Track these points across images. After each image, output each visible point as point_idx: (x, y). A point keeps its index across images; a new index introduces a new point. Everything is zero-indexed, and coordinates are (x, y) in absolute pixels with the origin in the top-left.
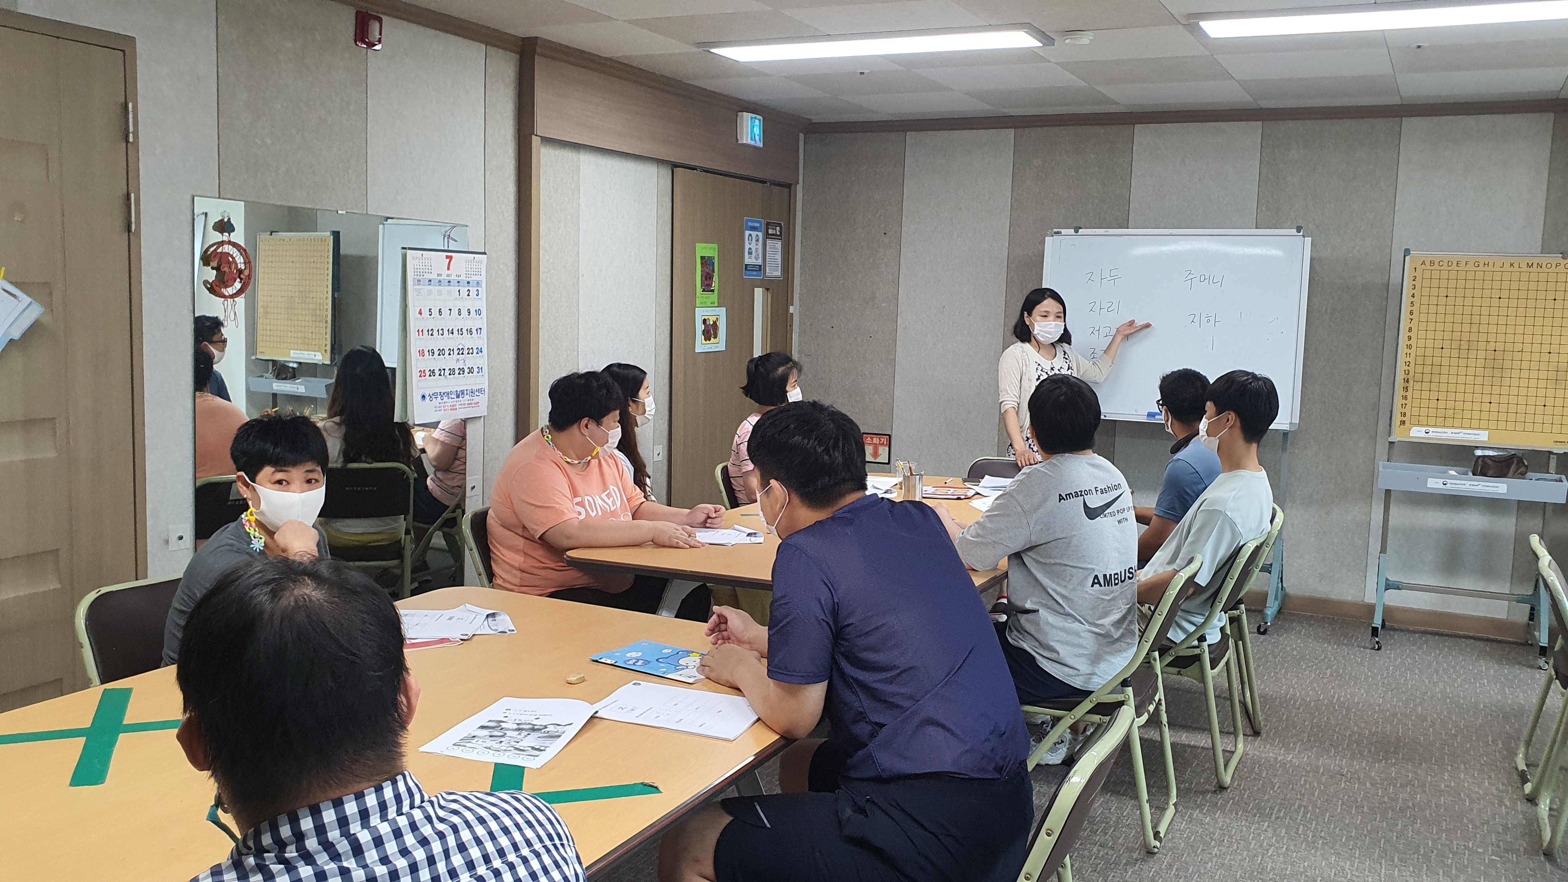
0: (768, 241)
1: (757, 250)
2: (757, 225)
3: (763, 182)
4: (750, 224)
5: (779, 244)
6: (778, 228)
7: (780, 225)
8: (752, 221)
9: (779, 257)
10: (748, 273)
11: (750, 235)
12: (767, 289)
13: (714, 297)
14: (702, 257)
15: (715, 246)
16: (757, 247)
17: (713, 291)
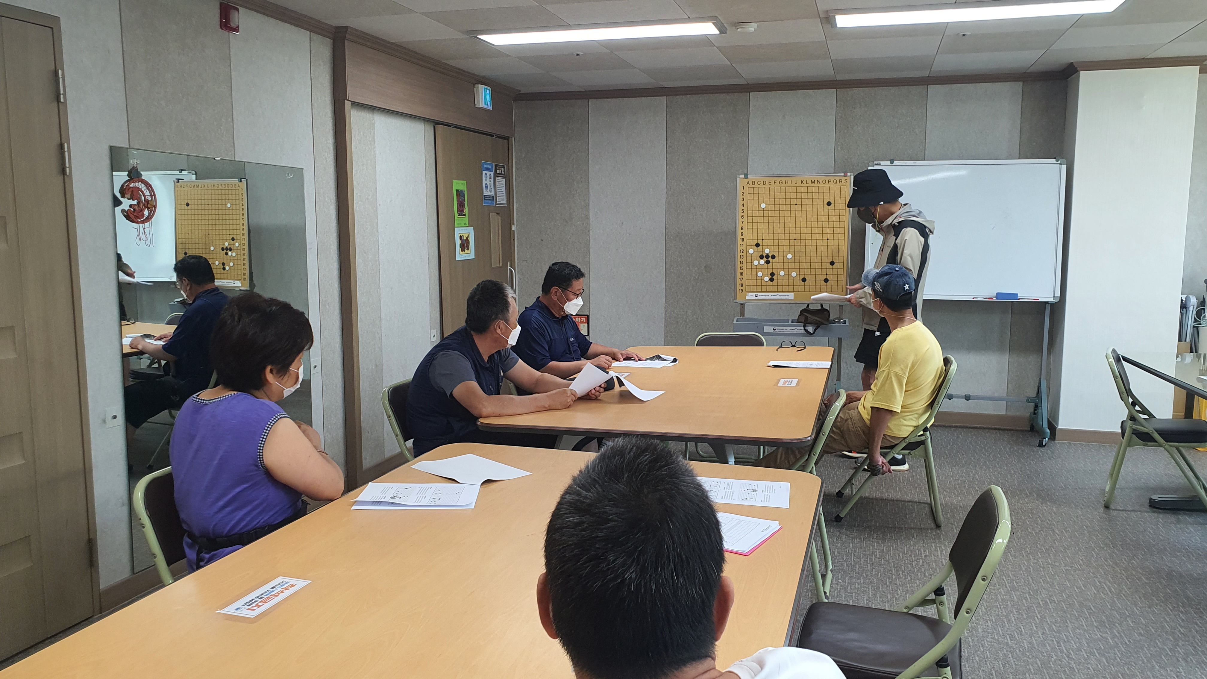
0: (497, 179)
1: (490, 185)
2: (490, 167)
3: (491, 135)
6: (503, 169)
8: (486, 164)
9: (504, 190)
10: (485, 201)
11: (486, 174)
12: (498, 214)
13: (466, 219)
14: (457, 191)
15: (465, 182)
16: (490, 183)
17: (465, 215)
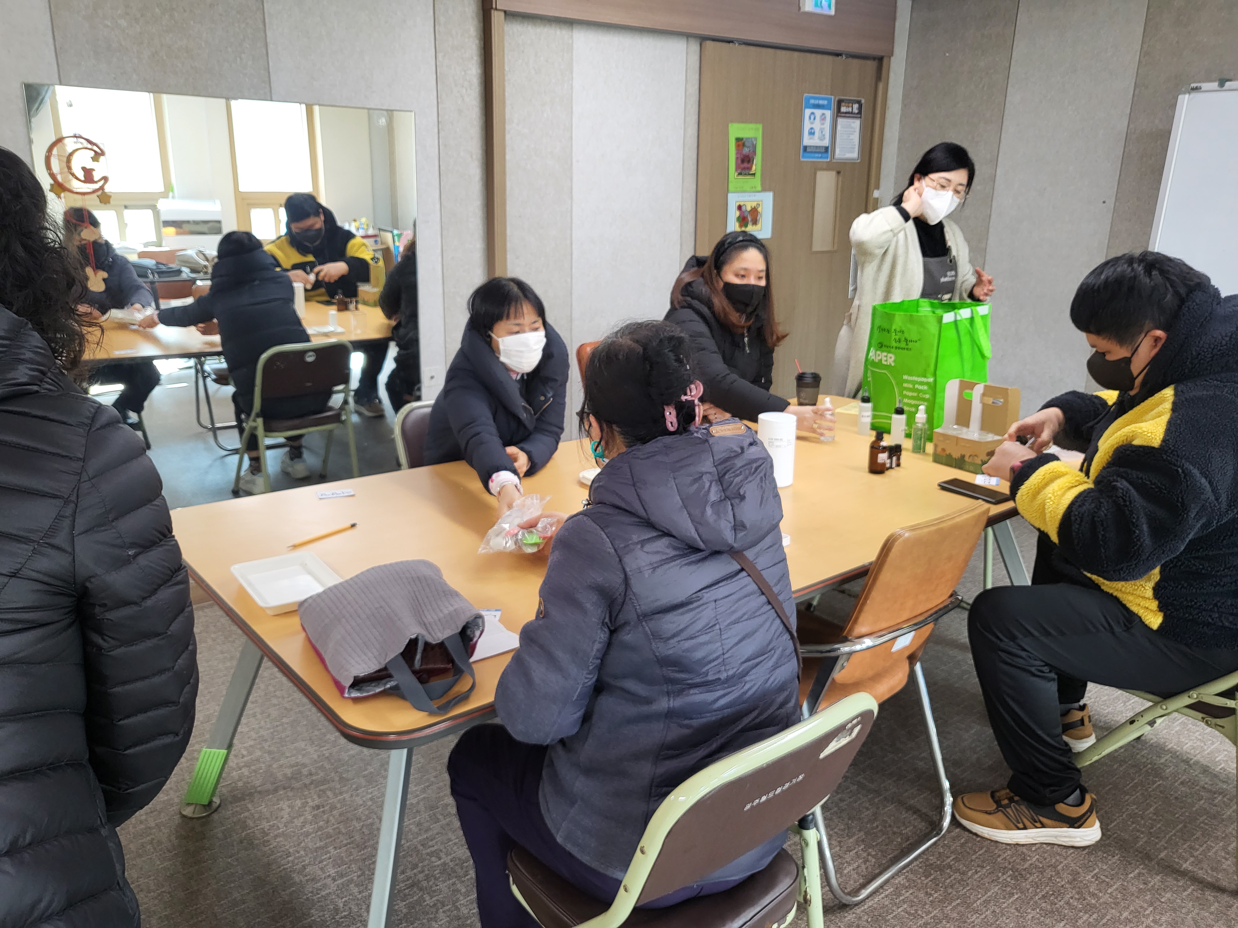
0: (841, 121)
1: (822, 130)
2: (825, 102)
3: (838, 55)
4: (812, 101)
5: (856, 124)
6: (856, 106)
7: (859, 102)
8: (815, 98)
9: (856, 138)
10: (806, 154)
11: (813, 113)
12: (838, 173)
13: (757, 182)
14: (738, 140)
15: (760, 126)
16: (823, 126)
17: (754, 174)
